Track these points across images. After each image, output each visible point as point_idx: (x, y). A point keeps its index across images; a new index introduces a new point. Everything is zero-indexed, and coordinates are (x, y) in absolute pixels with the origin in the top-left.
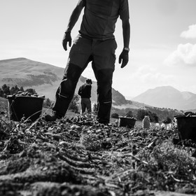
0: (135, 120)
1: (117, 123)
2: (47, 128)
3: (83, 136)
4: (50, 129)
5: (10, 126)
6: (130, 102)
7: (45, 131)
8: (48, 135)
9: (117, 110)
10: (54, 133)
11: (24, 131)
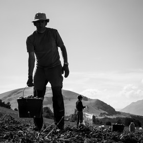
0: (124, 126)
1: (110, 129)
2: (60, 135)
3: (86, 140)
4: (62, 135)
5: (33, 135)
6: (119, 113)
7: (59, 138)
8: (60, 140)
9: (110, 119)
10: (65, 138)
11: (43, 138)
